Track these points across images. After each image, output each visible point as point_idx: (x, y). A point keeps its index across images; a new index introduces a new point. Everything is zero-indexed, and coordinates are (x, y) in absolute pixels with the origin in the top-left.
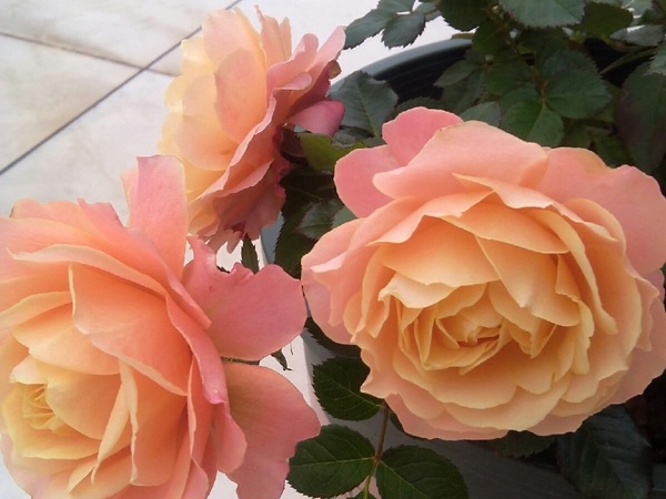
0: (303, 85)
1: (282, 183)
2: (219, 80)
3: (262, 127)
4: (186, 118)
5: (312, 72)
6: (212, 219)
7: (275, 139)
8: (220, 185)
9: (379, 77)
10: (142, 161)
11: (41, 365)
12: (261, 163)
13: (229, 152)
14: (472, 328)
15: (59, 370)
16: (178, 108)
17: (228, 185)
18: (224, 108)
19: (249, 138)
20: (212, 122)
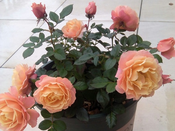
0: (30, 73)
1: (31, 86)
2: (19, 74)
3: (26, 80)
4: (15, 80)
5: (31, 71)
6: (21, 93)
7: (28, 81)
8: (22, 88)
9: (43, 68)
10: (11, 87)
11: (4, 112)
12: (27, 84)
13: (22, 83)
14: (52, 98)
15: (6, 112)
16: (14, 79)
17: (23, 88)
18: (20, 78)
19: (24, 81)
20: (19, 80)
